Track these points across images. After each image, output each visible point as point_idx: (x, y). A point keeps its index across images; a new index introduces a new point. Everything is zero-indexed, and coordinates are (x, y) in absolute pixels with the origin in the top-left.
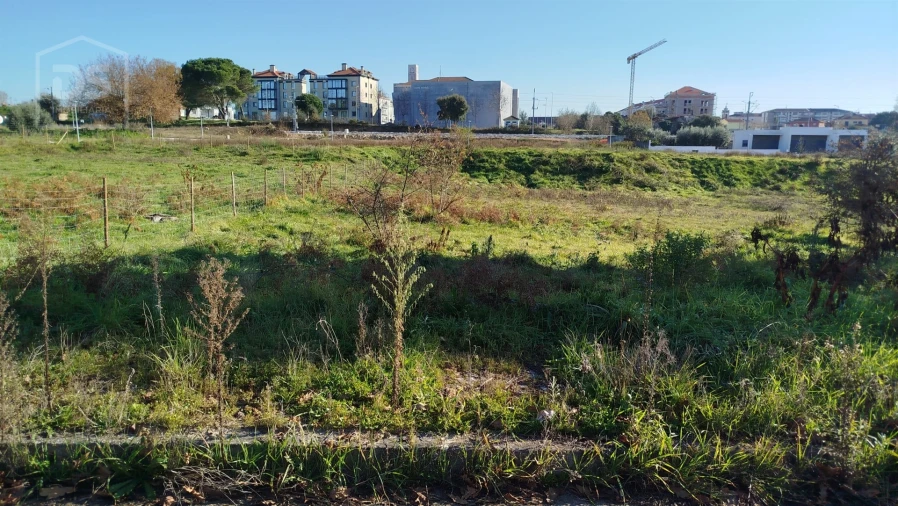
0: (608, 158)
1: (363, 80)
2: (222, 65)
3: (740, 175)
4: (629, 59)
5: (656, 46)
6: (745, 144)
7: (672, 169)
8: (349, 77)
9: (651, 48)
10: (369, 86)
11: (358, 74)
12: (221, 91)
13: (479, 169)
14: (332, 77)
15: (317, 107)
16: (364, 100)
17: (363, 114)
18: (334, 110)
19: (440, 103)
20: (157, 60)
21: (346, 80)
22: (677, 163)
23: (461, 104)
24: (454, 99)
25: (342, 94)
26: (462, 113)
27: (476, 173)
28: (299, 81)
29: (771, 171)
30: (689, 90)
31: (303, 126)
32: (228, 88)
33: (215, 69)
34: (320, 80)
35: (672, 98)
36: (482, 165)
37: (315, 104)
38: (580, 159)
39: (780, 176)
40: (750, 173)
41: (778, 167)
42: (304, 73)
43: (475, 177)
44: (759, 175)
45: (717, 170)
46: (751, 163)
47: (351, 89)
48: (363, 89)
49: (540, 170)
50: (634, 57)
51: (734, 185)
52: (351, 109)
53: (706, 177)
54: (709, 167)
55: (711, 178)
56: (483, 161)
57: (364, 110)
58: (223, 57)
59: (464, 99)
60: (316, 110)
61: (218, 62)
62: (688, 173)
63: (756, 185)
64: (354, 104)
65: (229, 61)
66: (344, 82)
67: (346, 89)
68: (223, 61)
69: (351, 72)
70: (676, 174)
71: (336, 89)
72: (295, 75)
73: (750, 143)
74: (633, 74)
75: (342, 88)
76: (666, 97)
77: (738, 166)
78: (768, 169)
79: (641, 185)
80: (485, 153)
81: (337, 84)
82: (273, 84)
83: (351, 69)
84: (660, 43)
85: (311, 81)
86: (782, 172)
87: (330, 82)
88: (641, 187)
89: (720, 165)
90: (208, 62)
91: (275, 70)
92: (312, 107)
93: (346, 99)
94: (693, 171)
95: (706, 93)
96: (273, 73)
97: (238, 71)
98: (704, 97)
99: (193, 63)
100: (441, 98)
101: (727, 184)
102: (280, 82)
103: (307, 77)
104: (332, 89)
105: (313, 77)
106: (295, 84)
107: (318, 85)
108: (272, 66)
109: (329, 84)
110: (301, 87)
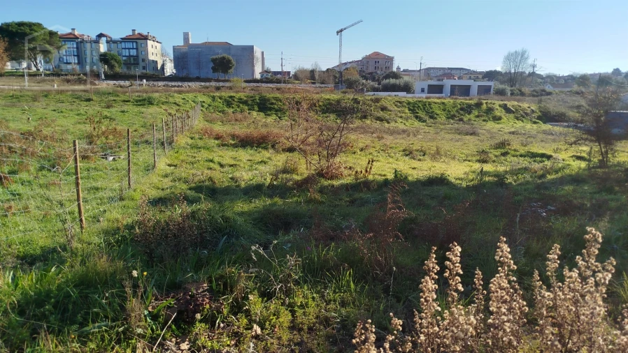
0: (356, 101)
1: (150, 43)
2: (35, 28)
3: (439, 112)
4: (338, 32)
5: (356, 24)
6: (423, 90)
7: (396, 108)
8: (139, 40)
9: (353, 25)
10: (154, 47)
11: (146, 38)
13: (270, 109)
14: (124, 40)
15: (118, 63)
16: (151, 57)
17: (151, 68)
18: (128, 65)
19: (214, 61)
21: (136, 42)
22: (399, 104)
23: (229, 61)
24: (224, 58)
25: (133, 52)
26: (230, 68)
27: (269, 113)
28: (97, 42)
29: (456, 109)
30: (377, 54)
31: (108, 77)
33: (27, 30)
34: (115, 42)
35: (367, 59)
36: (272, 106)
37: (115, 60)
38: (338, 102)
39: (462, 112)
40: (444, 110)
41: (459, 106)
42: (101, 36)
43: (269, 115)
44: (449, 111)
45: (424, 109)
46: (443, 103)
47: (140, 49)
48: (150, 50)
50: (341, 31)
51: (436, 118)
52: (142, 64)
53: (418, 113)
54: (419, 106)
55: (422, 114)
56: (272, 104)
57: (152, 65)
59: (231, 58)
60: (116, 65)
61: (31, 26)
62: (407, 111)
63: (448, 118)
64: (143, 60)
65: (40, 25)
66: (135, 44)
67: (137, 49)
68: (34, 24)
69: (139, 36)
70: (399, 111)
71: (129, 49)
72: (94, 37)
73: (426, 90)
74: (341, 41)
75: (133, 49)
76: (363, 59)
77: (437, 106)
78: (454, 107)
79: (380, 119)
80: (273, 98)
81: (129, 45)
82: (75, 43)
83: (139, 34)
84: (358, 22)
85: (107, 42)
86: (462, 109)
87: (123, 44)
88: (380, 121)
89: (425, 105)
90: (21, 24)
91: (77, 33)
92: (113, 62)
93: (137, 56)
94: (410, 110)
95: (388, 57)
96: (74, 35)
97: (48, 33)
98: (387, 59)
99: (8, 25)
100: (214, 57)
101: (431, 117)
102: (81, 42)
103: (104, 39)
104: (125, 49)
105: (109, 39)
106: (94, 45)
107: (113, 46)
108: (73, 29)
109: (123, 45)
110: (99, 47)
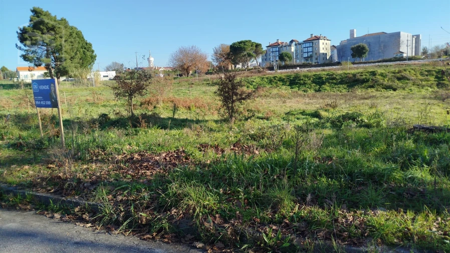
0: (373, 73)
1: (321, 42)
2: (246, 43)
8: (314, 40)
10: (325, 44)
11: (318, 39)
12: (245, 55)
14: (305, 42)
15: (289, 58)
16: (322, 51)
17: (321, 58)
18: (306, 59)
19: (352, 49)
20: (222, 45)
21: (312, 42)
22: (426, 73)
25: (310, 49)
26: (365, 53)
27: (294, 86)
28: (290, 46)
32: (248, 53)
33: (242, 45)
34: (300, 44)
38: (354, 75)
42: (292, 41)
47: (315, 46)
48: (321, 46)
49: (329, 83)
52: (315, 56)
53: (444, 80)
56: (300, 80)
58: (247, 40)
59: (365, 45)
61: (244, 42)
62: (432, 78)
64: (316, 54)
65: (250, 41)
66: (311, 44)
67: (312, 47)
69: (315, 38)
71: (307, 47)
72: (288, 43)
75: (310, 47)
79: (388, 88)
81: (308, 45)
82: (277, 48)
83: (315, 36)
85: (296, 45)
90: (241, 42)
91: (279, 41)
92: (286, 58)
93: (313, 52)
96: (278, 43)
97: (255, 45)
99: (234, 44)
100: (353, 46)
102: (281, 47)
103: (294, 43)
104: (305, 47)
105: (297, 43)
106: (288, 47)
107: (299, 46)
108: (278, 40)
109: (304, 45)
110: (291, 48)
